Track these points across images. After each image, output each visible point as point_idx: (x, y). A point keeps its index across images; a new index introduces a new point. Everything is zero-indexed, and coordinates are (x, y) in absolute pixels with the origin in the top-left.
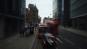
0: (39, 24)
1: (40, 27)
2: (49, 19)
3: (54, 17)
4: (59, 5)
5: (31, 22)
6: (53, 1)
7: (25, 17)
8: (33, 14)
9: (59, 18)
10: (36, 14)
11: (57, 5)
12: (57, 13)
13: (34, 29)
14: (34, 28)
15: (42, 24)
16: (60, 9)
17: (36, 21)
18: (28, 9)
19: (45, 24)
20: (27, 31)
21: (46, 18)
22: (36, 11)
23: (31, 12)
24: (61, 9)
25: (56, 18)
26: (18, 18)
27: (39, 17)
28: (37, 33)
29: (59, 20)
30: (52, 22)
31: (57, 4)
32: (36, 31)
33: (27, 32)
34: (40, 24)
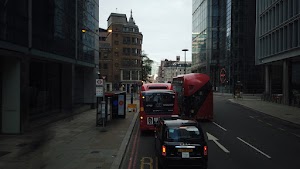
0: (145, 85)
1: (150, 95)
2: (177, 65)
3: (197, 61)
4: (213, 17)
5: (118, 77)
7: (97, 60)
8: (124, 49)
9: (215, 61)
10: (134, 50)
11: (208, 17)
12: (209, 45)
13: (128, 102)
14: (128, 97)
15: (153, 84)
16: (218, 33)
17: (133, 72)
18: (106, 31)
19: (166, 84)
20: (104, 108)
21: (167, 64)
22: (133, 39)
23: (116, 43)
24: (222, 29)
25: (205, 64)
26: (71, 61)
27: (144, 59)
28: (136, 114)
29: (214, 69)
30: (189, 75)
31: (208, 12)
32: (133, 108)
33: (104, 112)
34: (149, 84)
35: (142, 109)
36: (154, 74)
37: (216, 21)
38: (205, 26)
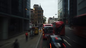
2: (54, 19)
3: (59, 18)
4: (64, 5)
5: (36, 22)
6: (58, 1)
7: (30, 18)
8: (38, 14)
10: (41, 15)
11: (63, 5)
12: (63, 13)
13: (39, 30)
16: (66, 9)
17: (41, 21)
18: (33, 9)
19: (50, 24)
21: (50, 19)
22: (41, 11)
23: (36, 13)
25: (62, 18)
26: (23, 18)
27: (44, 17)
29: (65, 20)
30: (57, 22)
31: (63, 3)
32: (41, 31)
34: (45, 24)
35: (43, 32)
36: (47, 22)
37: (65, 6)
38: (62, 7)
